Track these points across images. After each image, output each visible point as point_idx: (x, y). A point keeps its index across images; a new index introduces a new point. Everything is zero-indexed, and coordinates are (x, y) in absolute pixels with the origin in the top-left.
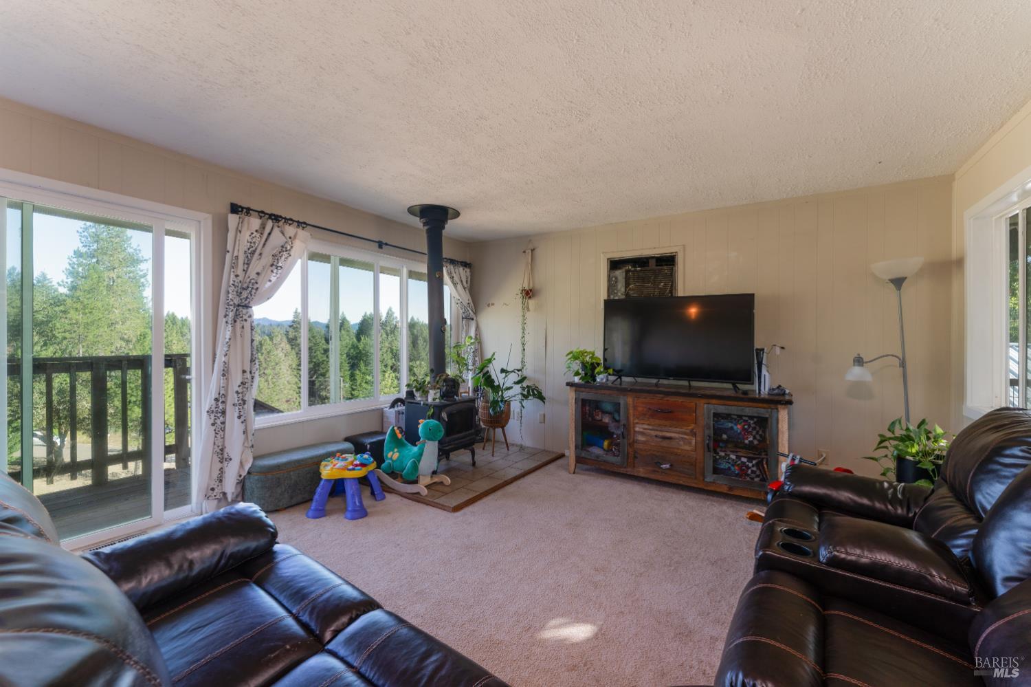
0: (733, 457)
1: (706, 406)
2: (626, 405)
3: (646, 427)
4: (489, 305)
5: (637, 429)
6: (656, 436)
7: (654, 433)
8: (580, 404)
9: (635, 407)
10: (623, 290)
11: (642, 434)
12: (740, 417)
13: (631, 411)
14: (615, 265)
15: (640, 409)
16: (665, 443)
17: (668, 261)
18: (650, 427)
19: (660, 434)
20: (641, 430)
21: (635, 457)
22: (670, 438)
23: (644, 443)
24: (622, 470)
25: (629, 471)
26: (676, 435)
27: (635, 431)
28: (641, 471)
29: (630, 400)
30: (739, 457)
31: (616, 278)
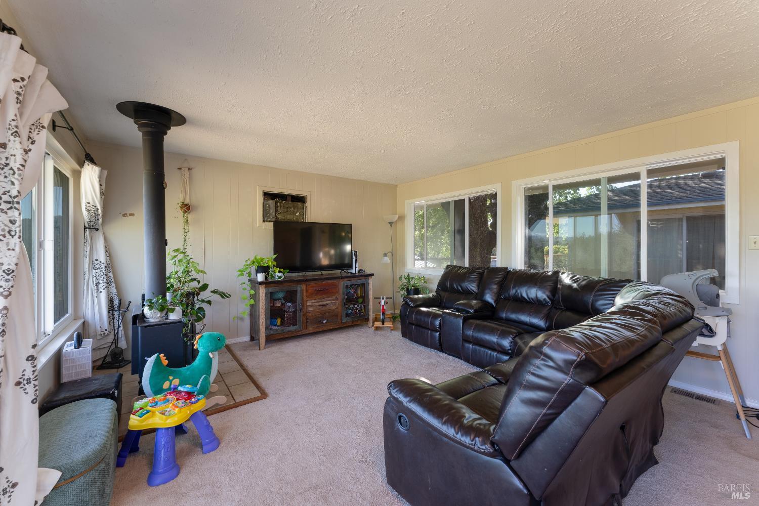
0: (352, 306)
1: (342, 283)
2: (302, 290)
3: (313, 301)
4: (125, 215)
5: (308, 304)
6: (320, 305)
7: (317, 304)
8: (269, 295)
9: (307, 291)
10: (274, 214)
11: (311, 306)
12: (351, 285)
13: (305, 294)
14: (268, 196)
15: (310, 291)
16: (324, 308)
17: (300, 200)
18: (316, 301)
19: (321, 303)
20: (311, 304)
21: (307, 322)
22: (327, 305)
23: (313, 311)
24: (300, 333)
25: (305, 332)
26: (330, 302)
27: (307, 306)
28: (311, 329)
29: (304, 287)
30: (354, 306)
31: (269, 206)
